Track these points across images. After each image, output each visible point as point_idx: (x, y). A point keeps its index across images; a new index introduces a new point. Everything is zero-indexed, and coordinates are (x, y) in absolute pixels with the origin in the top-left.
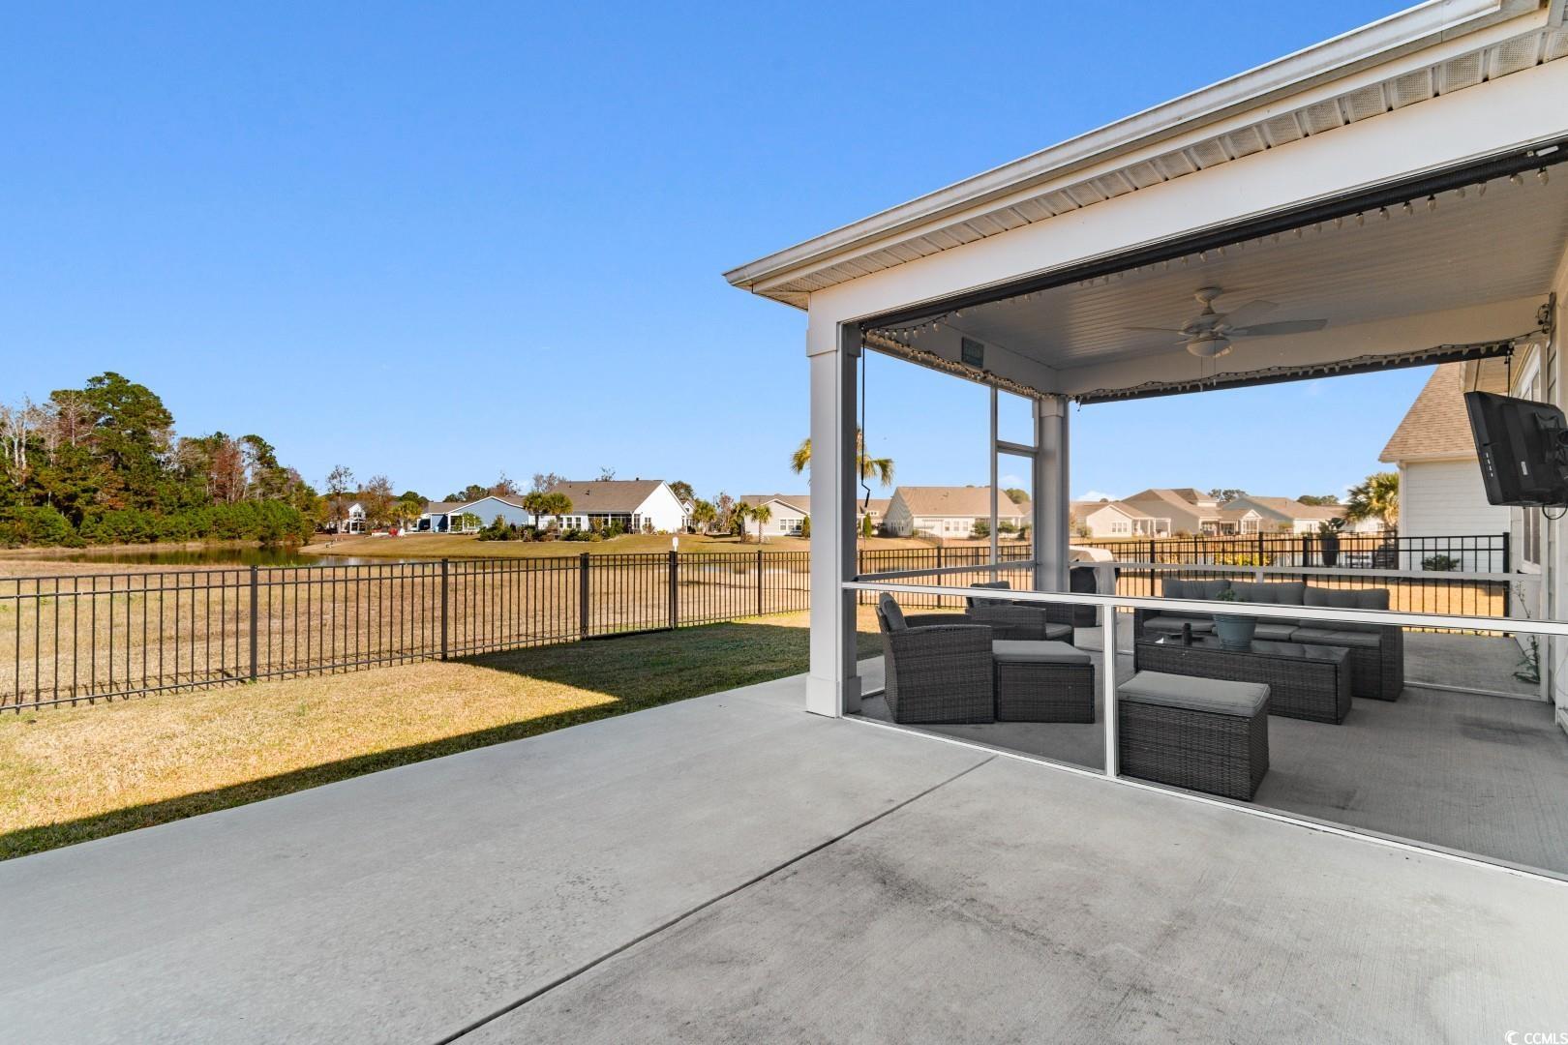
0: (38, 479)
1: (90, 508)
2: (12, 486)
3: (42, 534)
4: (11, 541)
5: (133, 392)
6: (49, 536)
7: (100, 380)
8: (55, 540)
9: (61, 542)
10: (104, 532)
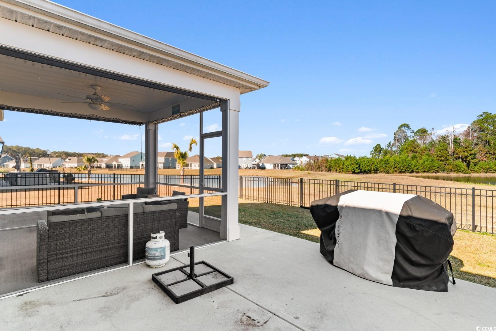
0: (457, 152)
1: (473, 160)
2: (448, 154)
3: (456, 169)
4: (447, 171)
5: (492, 117)
6: (458, 170)
7: (481, 116)
8: (460, 171)
9: (462, 172)
10: (478, 169)
